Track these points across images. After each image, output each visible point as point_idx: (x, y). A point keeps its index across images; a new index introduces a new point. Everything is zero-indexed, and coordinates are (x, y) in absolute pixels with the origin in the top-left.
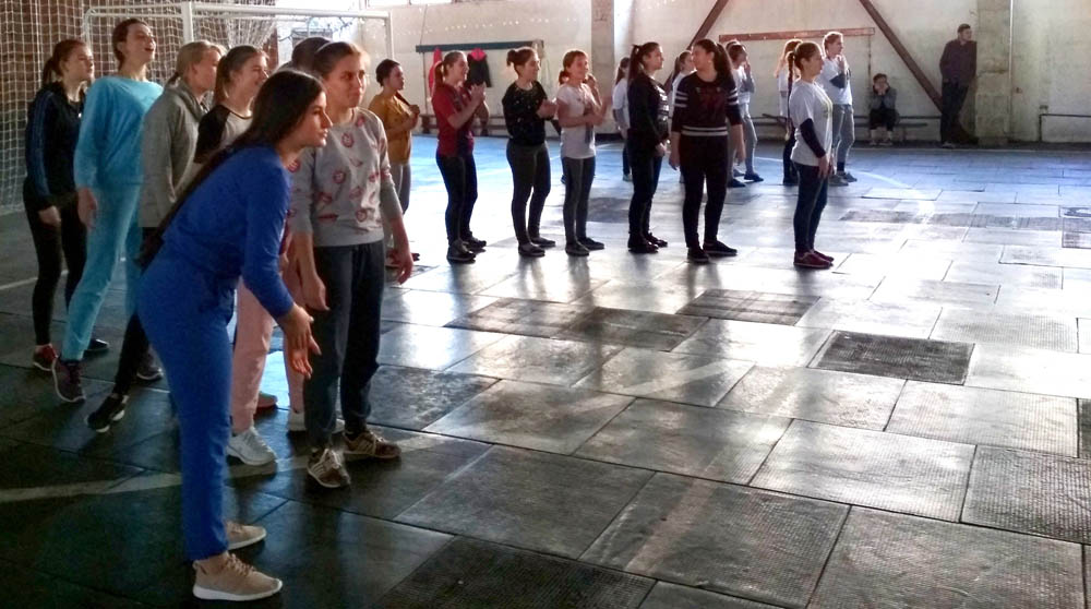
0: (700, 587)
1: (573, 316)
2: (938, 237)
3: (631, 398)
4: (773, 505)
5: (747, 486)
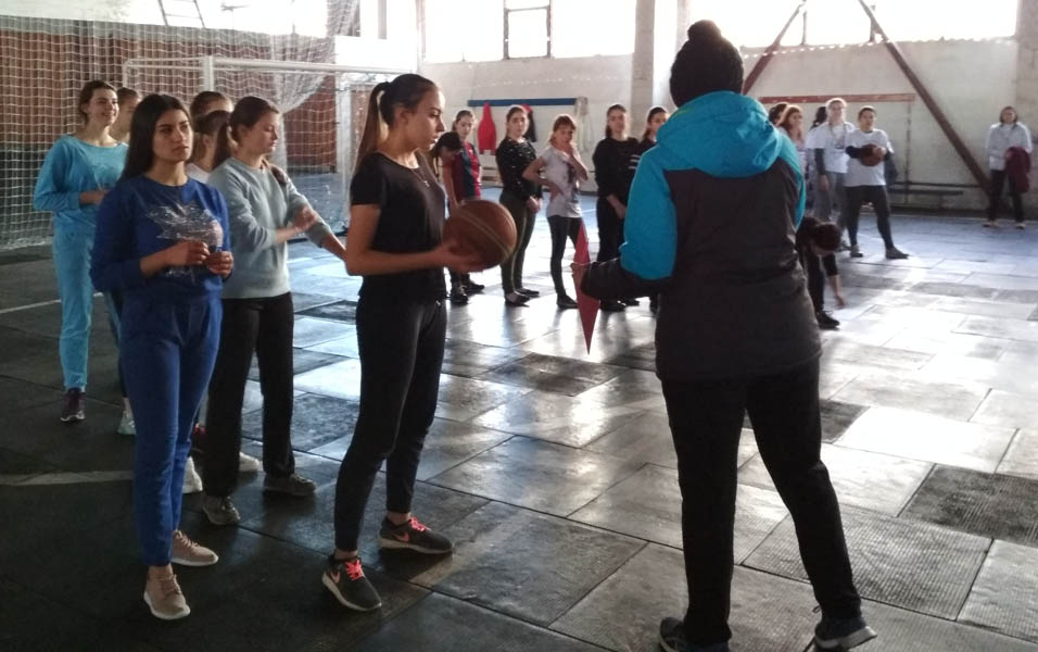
0: (467, 600)
1: (506, 360)
2: (908, 305)
3: (510, 436)
4: (577, 536)
5: (565, 518)
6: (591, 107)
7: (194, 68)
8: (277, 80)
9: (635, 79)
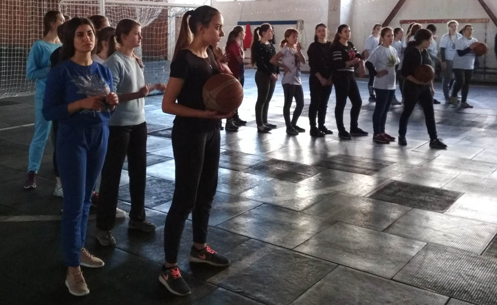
0: (237, 292)
3: (261, 203)
4: (299, 260)
5: (291, 250)
6: (305, 25)
7: (95, 5)
8: (138, 11)
9: (330, 10)
